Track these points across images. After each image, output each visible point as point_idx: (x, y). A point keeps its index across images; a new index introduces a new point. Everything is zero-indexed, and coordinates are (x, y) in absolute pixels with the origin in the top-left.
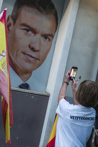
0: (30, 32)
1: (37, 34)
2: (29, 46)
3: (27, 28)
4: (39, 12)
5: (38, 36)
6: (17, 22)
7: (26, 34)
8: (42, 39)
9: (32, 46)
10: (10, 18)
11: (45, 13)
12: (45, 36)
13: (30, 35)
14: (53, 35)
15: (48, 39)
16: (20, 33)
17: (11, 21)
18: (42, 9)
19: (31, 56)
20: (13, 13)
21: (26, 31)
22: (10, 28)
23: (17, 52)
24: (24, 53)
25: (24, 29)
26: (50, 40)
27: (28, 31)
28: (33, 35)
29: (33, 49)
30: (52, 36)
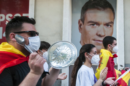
0: (95, 25)
1: (101, 25)
2: (97, 34)
3: (92, 23)
4: (98, 11)
5: (102, 26)
6: (85, 22)
7: (93, 27)
8: (105, 27)
9: (98, 34)
10: (80, 21)
11: (103, 9)
12: (107, 25)
13: (96, 27)
14: (113, 21)
15: (109, 26)
16: (88, 28)
17: (81, 22)
18: (100, 8)
19: (100, 41)
20: (81, 17)
21: (92, 26)
22: (82, 27)
23: (89, 40)
24: (94, 40)
25: (91, 25)
26: (111, 26)
27: (93, 25)
28: (97, 26)
29: (100, 36)
30: (112, 23)
